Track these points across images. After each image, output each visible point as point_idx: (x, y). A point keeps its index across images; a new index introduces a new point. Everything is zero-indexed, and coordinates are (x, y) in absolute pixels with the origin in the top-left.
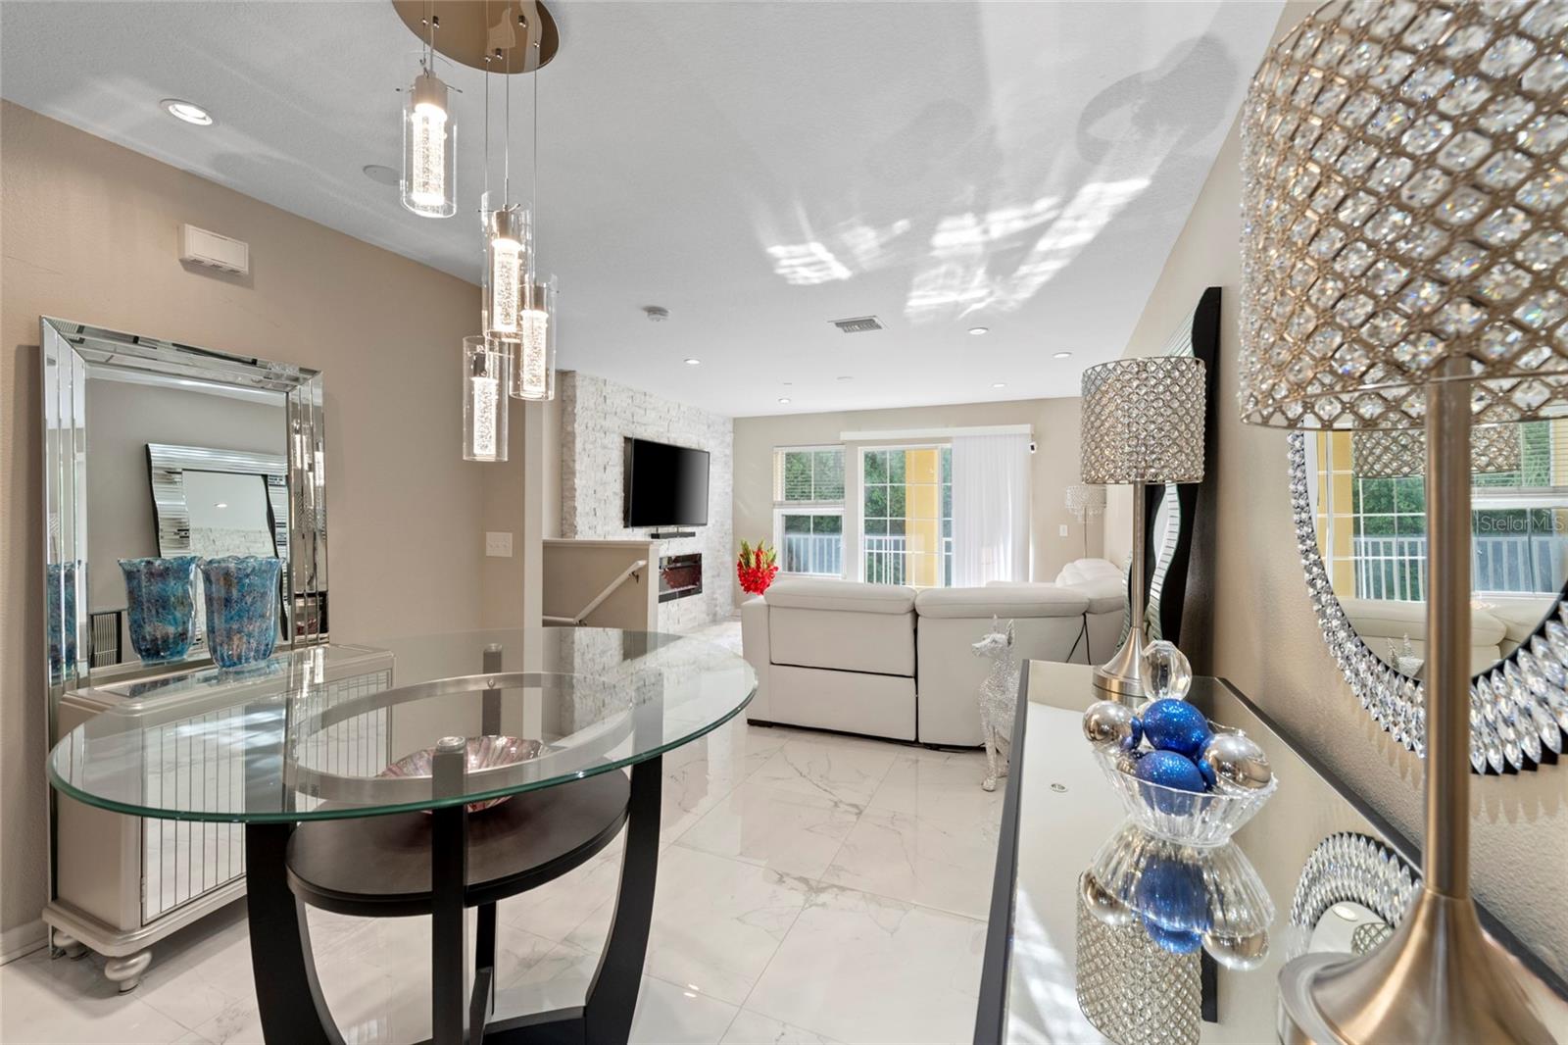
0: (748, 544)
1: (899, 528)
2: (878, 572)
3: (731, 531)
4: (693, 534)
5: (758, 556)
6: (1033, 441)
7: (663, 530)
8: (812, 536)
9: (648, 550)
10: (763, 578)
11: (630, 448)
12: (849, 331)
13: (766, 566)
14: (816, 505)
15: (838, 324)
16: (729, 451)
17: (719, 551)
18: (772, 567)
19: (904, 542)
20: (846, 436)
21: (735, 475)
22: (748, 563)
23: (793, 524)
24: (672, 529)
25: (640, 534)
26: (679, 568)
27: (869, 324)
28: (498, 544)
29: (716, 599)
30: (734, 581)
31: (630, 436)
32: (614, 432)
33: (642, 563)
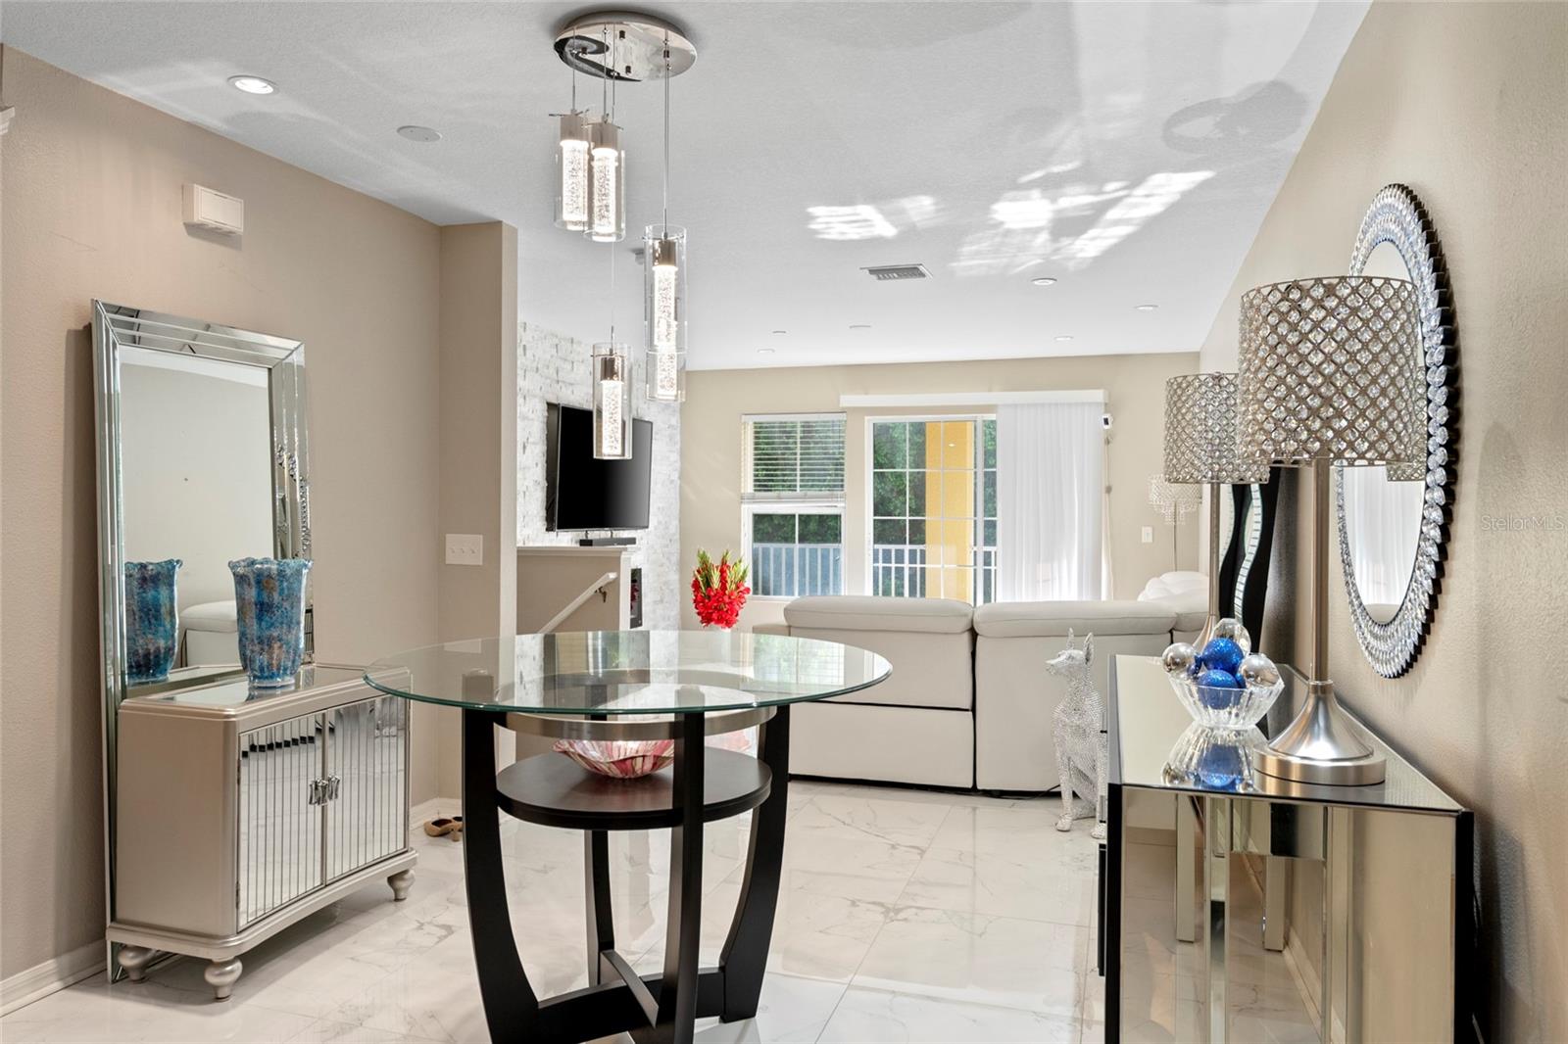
0: (708, 555)
1: (918, 533)
3: (678, 536)
4: (632, 541)
5: (722, 572)
7: (594, 534)
8: (797, 546)
9: (619, 558)
10: (731, 603)
11: (557, 418)
12: (885, 278)
13: (734, 586)
14: (804, 498)
15: (872, 271)
16: (676, 421)
17: (662, 565)
18: (742, 589)
19: (923, 552)
20: (848, 400)
21: (683, 455)
22: (708, 583)
23: (769, 528)
24: (605, 533)
25: (567, 539)
27: (913, 271)
28: (464, 549)
30: (683, 609)
31: (555, 401)
32: (535, 396)
33: (612, 576)
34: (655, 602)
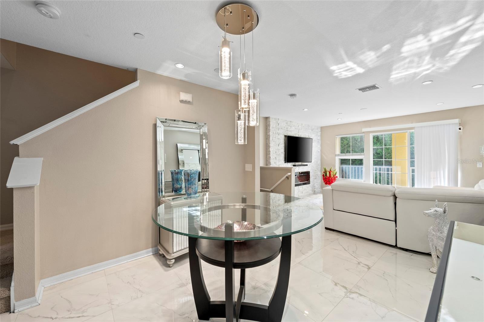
0: (326, 168)
1: (390, 163)
2: (379, 179)
3: (320, 164)
4: (307, 165)
5: (330, 173)
6: (459, 126)
7: (297, 164)
8: (351, 166)
9: (291, 170)
10: (332, 180)
11: (286, 138)
12: (365, 91)
13: (333, 176)
14: (352, 155)
15: (360, 90)
16: (319, 138)
17: (316, 171)
18: (335, 177)
19: (391, 169)
20: (364, 130)
21: (321, 146)
22: (326, 175)
23: (344, 162)
24: (300, 163)
25: (290, 165)
26: (302, 176)
27: (374, 87)
28: (249, 167)
29: (315, 186)
30: (321, 180)
31: (286, 135)
32: (281, 134)
33: (289, 174)
34: (314, 179)
